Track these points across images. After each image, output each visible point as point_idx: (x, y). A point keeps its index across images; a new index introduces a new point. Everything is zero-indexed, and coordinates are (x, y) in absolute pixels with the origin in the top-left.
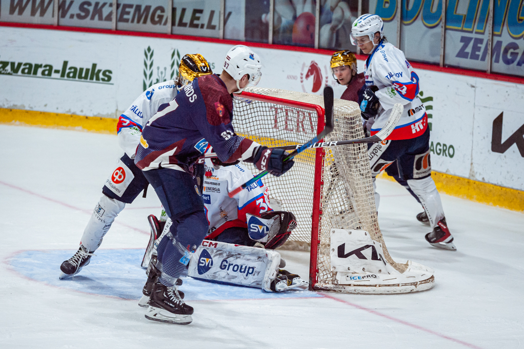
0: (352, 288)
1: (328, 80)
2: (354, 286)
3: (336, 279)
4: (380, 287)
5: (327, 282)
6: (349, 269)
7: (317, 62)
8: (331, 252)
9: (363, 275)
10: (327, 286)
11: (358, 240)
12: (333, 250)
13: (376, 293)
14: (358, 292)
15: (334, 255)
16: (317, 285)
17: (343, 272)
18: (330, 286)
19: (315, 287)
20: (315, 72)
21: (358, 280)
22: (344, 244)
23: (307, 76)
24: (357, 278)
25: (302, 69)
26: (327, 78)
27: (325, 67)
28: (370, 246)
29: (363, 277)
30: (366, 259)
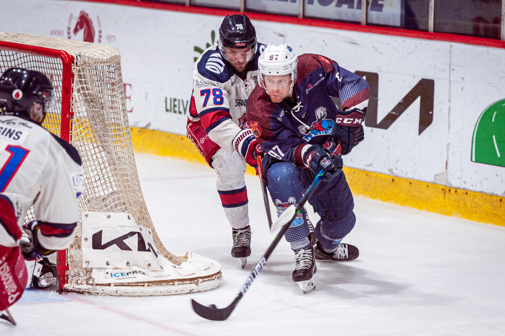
0: (112, 289)
1: (103, 34)
2: (115, 285)
3: (91, 277)
4: (150, 287)
5: (79, 282)
6: (107, 264)
7: (87, 11)
8: (83, 242)
9: (128, 271)
10: (80, 286)
11: (120, 226)
12: (86, 239)
13: (144, 294)
14: (120, 294)
15: (87, 246)
16: (66, 286)
17: (100, 268)
18: (84, 287)
19: (65, 289)
20: (85, 25)
21: (121, 277)
22: (101, 232)
23: (76, 30)
24: (120, 275)
25: (70, 22)
26: (100, 32)
27: (98, 18)
28: (136, 233)
29: (127, 274)
30: (130, 249)
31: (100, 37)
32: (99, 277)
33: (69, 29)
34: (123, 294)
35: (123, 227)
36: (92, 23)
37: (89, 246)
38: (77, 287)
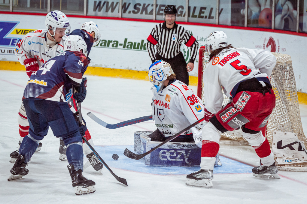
0: (286, 167)
1: (280, 48)
4: (303, 167)
6: (284, 156)
7: (273, 37)
8: (273, 145)
9: (293, 159)
11: (290, 139)
12: (275, 144)
13: (301, 170)
14: (289, 170)
17: (280, 158)
20: (272, 43)
22: (281, 141)
23: (267, 46)
25: (264, 42)
26: (279, 47)
27: (278, 40)
28: (298, 142)
29: (293, 161)
30: (295, 150)
31: (279, 49)
32: (280, 161)
33: (264, 45)
34: (291, 170)
35: (292, 139)
36: (275, 42)
37: (275, 147)
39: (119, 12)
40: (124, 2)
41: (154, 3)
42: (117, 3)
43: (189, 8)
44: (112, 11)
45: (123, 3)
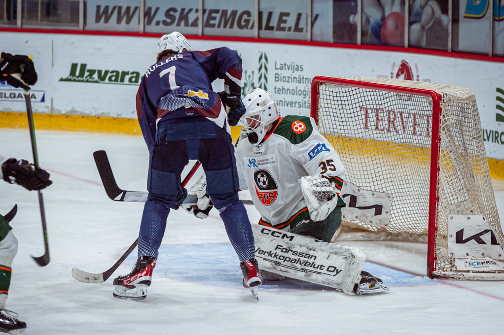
0: (471, 275)
2: (473, 272)
3: (454, 266)
4: (499, 274)
5: (445, 269)
6: (467, 255)
7: (407, 61)
8: (449, 238)
9: (482, 261)
10: (446, 273)
11: (477, 225)
12: (451, 236)
13: (495, 279)
14: (477, 279)
15: (452, 241)
16: (435, 272)
17: (461, 258)
18: (448, 273)
19: (434, 275)
20: (405, 71)
21: (477, 265)
22: (463, 230)
23: (398, 75)
24: (476, 264)
25: (393, 69)
26: (418, 76)
27: (416, 66)
28: (489, 230)
29: (482, 263)
30: (485, 243)
32: (460, 265)
33: (392, 74)
34: (479, 279)
35: (479, 226)
36: (411, 69)
37: (453, 241)
38: (443, 273)
39: (139, 23)
40: (148, 6)
41: (200, 7)
42: (136, 8)
43: (260, 14)
44: (128, 22)
45: (146, 8)
